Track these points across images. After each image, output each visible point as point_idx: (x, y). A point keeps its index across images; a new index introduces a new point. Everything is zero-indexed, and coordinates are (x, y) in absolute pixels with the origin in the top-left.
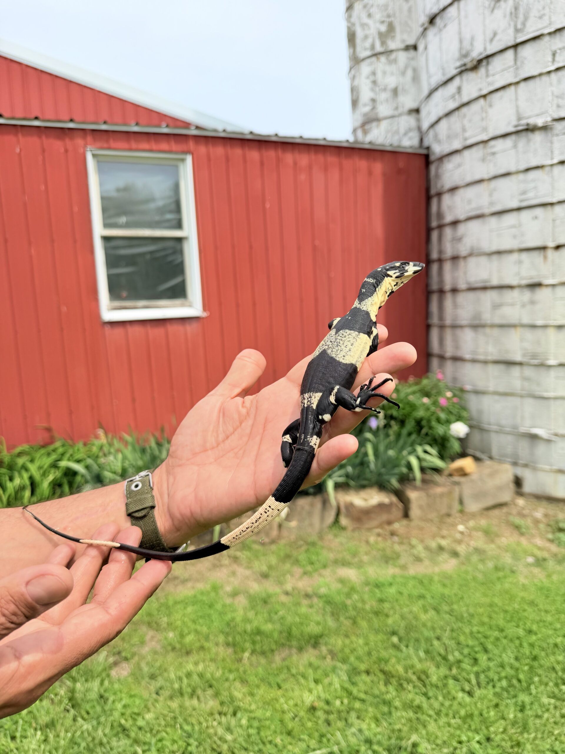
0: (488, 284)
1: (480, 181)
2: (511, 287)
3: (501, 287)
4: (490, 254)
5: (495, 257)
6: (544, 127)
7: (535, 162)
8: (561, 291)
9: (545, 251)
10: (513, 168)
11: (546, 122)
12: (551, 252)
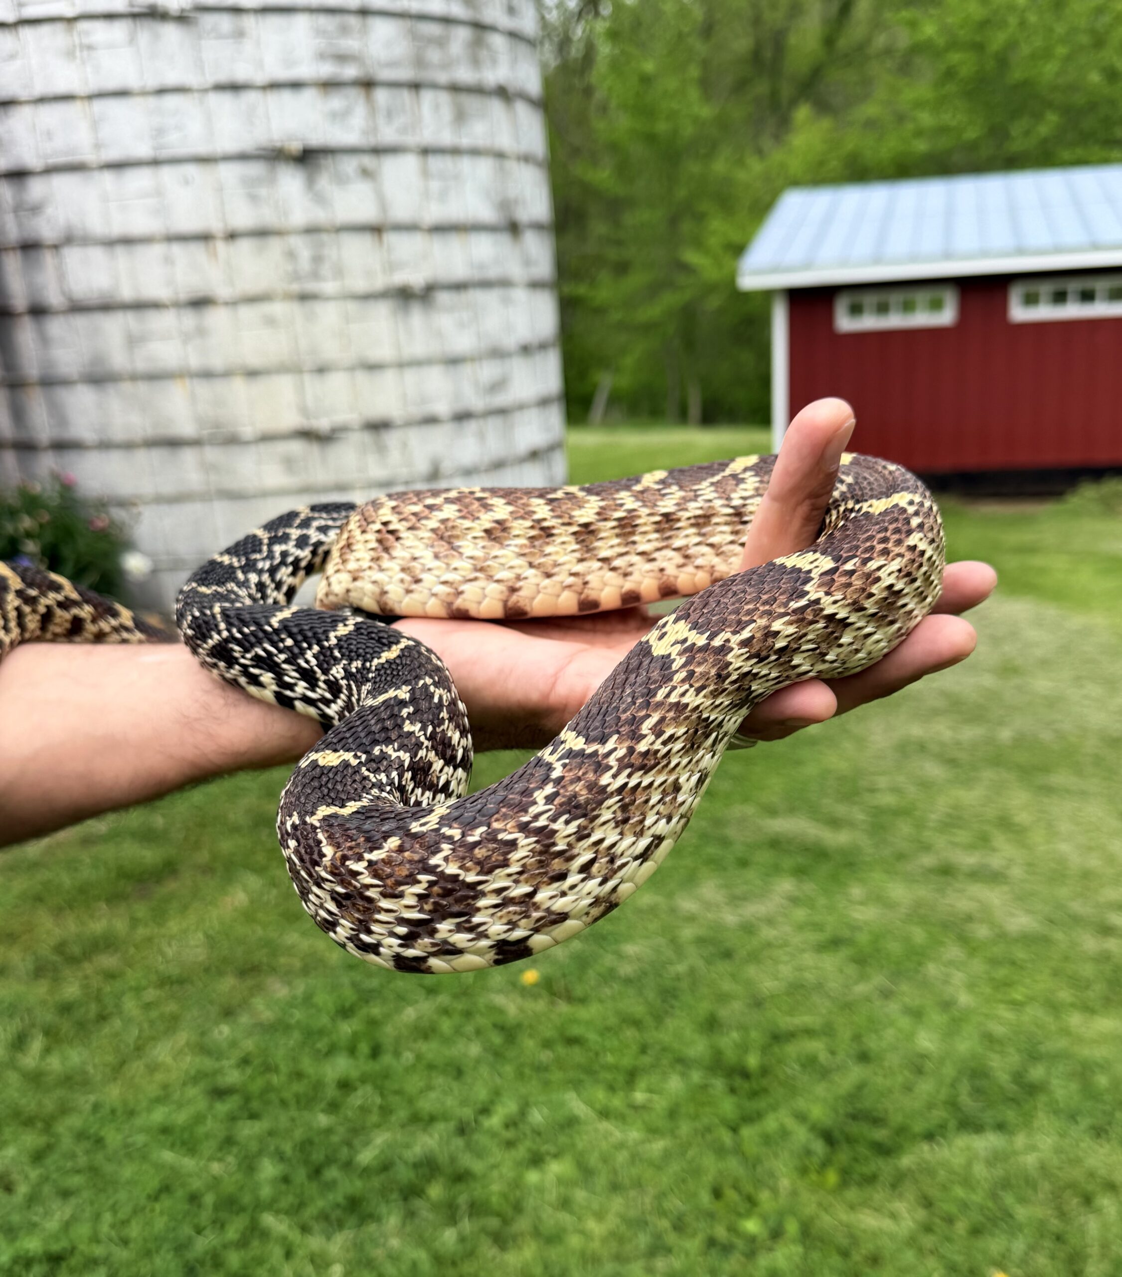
0: (112, 300)
1: (69, 98)
2: (159, 306)
3: (140, 306)
4: (110, 243)
5: (119, 249)
6: (182, 19)
7: (172, 78)
8: (247, 313)
9: (211, 244)
10: (132, 82)
11: (183, 10)
12: (221, 247)
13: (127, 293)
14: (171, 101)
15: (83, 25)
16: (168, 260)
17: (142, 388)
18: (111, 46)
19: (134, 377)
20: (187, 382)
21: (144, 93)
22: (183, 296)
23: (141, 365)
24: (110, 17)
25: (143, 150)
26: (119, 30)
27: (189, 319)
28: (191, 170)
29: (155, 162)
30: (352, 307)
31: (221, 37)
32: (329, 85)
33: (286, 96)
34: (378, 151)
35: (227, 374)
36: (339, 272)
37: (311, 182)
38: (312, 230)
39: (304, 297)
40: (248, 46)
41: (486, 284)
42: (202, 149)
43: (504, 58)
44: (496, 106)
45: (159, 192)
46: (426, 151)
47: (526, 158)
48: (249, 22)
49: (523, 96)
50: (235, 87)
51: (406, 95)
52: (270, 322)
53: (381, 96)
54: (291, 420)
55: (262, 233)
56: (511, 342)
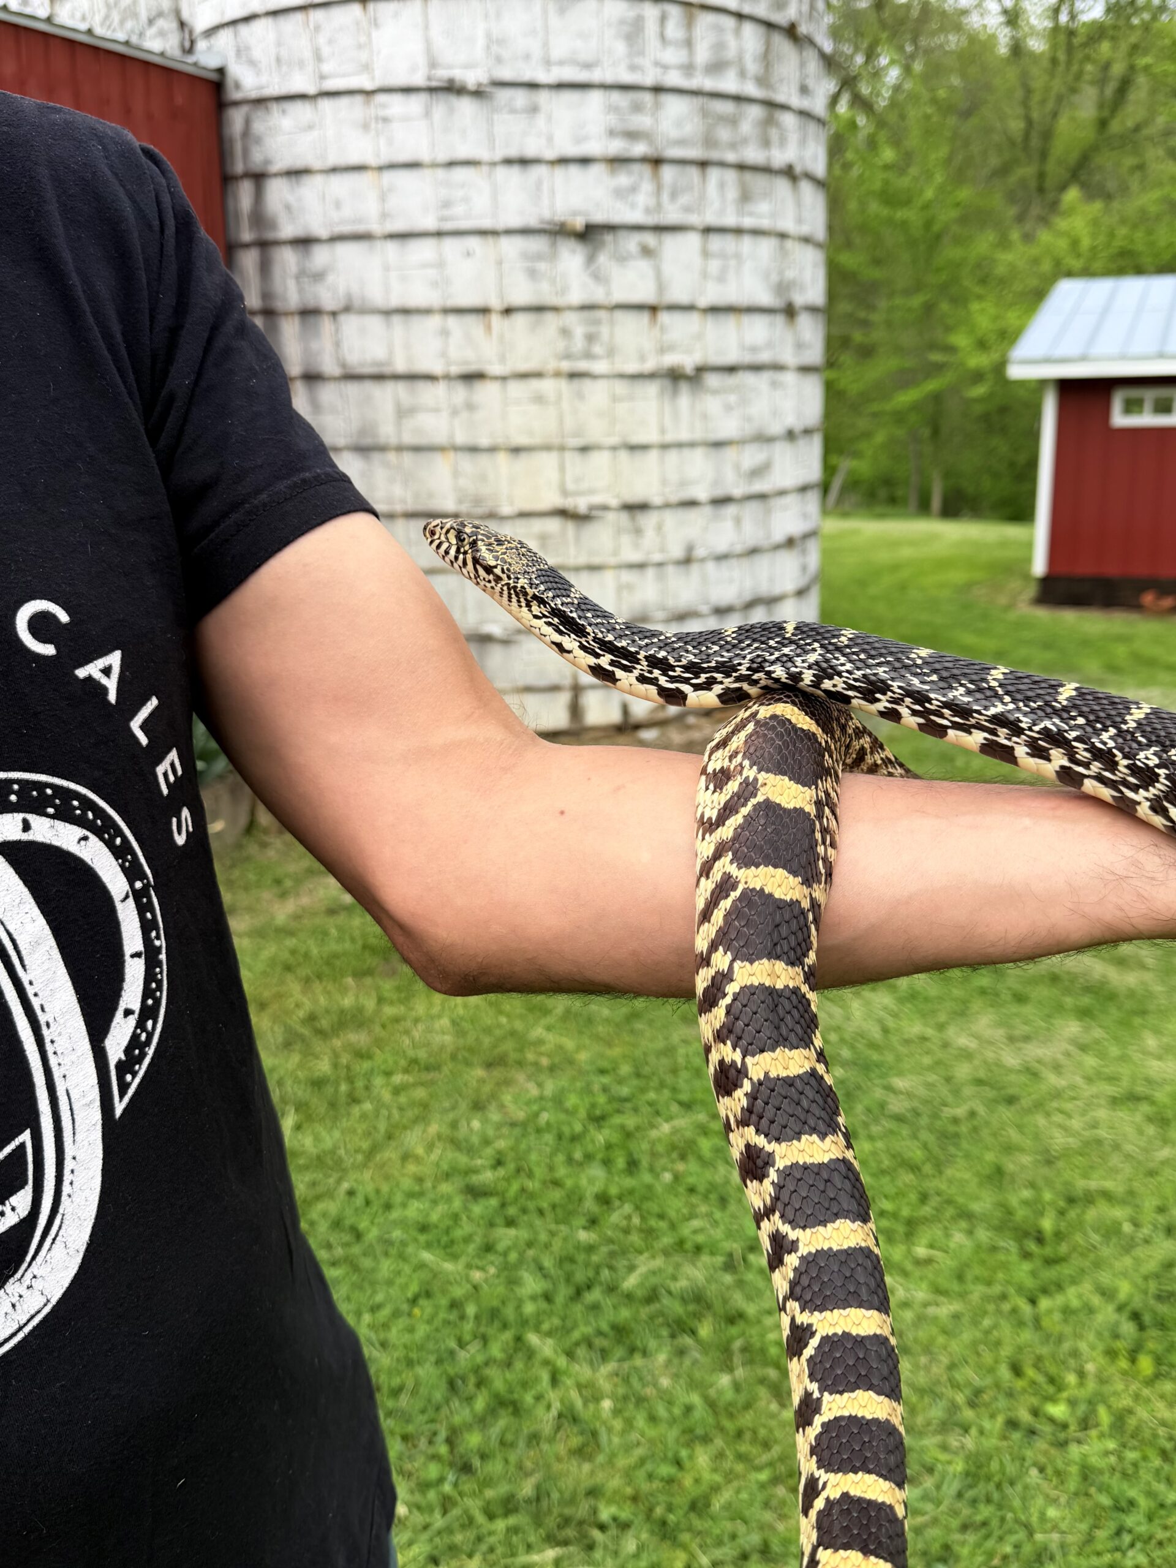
0: (387, 370)
1: (360, 168)
2: (430, 378)
3: (412, 377)
4: (388, 313)
5: (396, 319)
6: (478, 94)
7: (463, 152)
8: (516, 388)
9: (487, 315)
10: (424, 154)
11: (480, 85)
12: (495, 319)
13: (400, 367)
14: (461, 174)
15: (381, 98)
16: (445, 333)
17: (407, 458)
18: (406, 119)
19: (400, 449)
20: (451, 455)
21: (434, 165)
22: (455, 370)
23: (408, 439)
24: (407, 90)
25: (429, 223)
26: (415, 104)
27: (460, 392)
28: (473, 242)
29: (439, 234)
30: (621, 388)
31: (513, 111)
32: (617, 162)
33: (574, 170)
34: (660, 229)
35: (493, 449)
36: (611, 353)
37: (591, 259)
38: (587, 308)
39: (573, 376)
40: (540, 120)
41: (757, 368)
42: (486, 223)
43: (793, 138)
44: (782, 185)
45: (441, 264)
46: (708, 230)
47: (806, 240)
48: (543, 97)
49: (809, 176)
50: (524, 162)
51: (694, 172)
52: (539, 399)
53: (668, 173)
54: (552, 499)
55: (539, 309)
56: (776, 428)
